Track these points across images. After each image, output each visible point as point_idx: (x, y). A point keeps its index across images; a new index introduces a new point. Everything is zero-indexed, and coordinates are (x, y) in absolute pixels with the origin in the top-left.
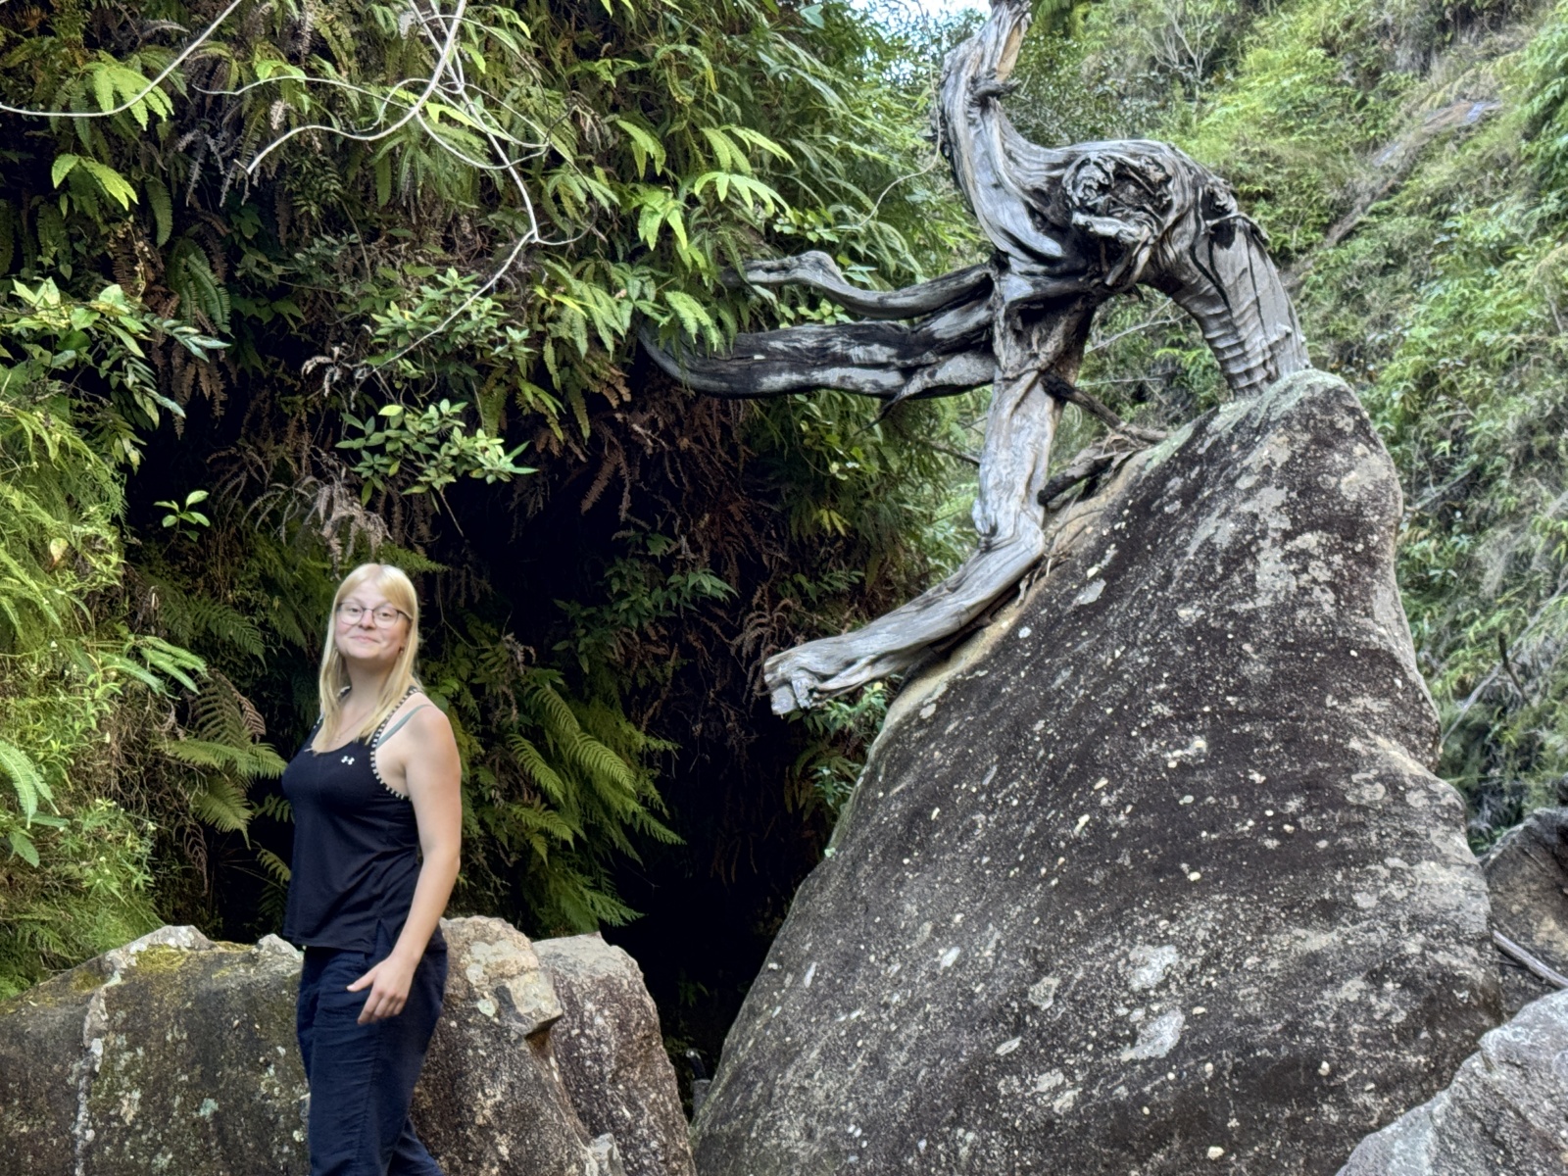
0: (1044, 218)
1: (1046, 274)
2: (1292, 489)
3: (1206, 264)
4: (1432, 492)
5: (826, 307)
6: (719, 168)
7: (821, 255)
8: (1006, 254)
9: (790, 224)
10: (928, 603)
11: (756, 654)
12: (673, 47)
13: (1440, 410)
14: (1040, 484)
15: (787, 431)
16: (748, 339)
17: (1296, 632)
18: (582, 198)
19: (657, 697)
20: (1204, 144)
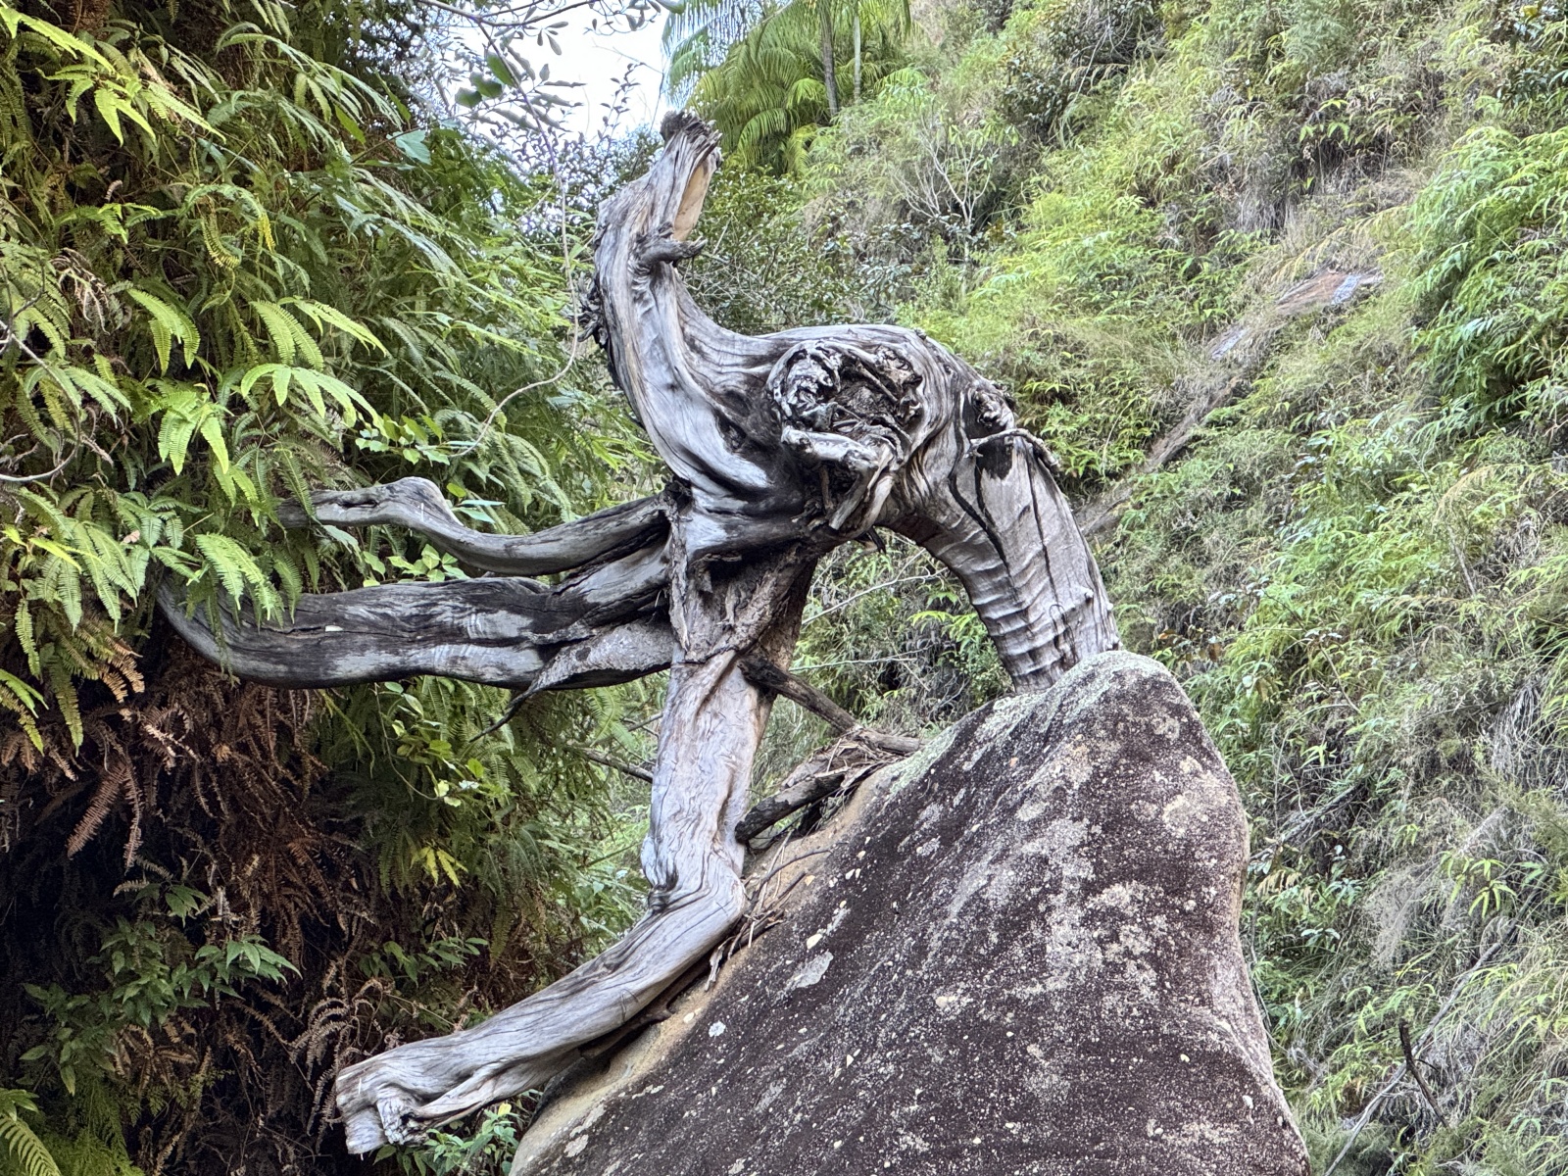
0: (742, 433)
1: (745, 512)
2: (1094, 821)
3: (972, 500)
4: (1300, 818)
5: (430, 556)
6: (277, 360)
7: (421, 481)
8: (689, 484)
9: (380, 438)
10: (577, 989)
11: (328, 1061)
12: (212, 187)
13: (1310, 701)
14: (737, 815)
15: (373, 734)
16: (317, 602)
17: (1103, 1028)
18: (77, 400)
19: (179, 1127)
20: (977, 324)
